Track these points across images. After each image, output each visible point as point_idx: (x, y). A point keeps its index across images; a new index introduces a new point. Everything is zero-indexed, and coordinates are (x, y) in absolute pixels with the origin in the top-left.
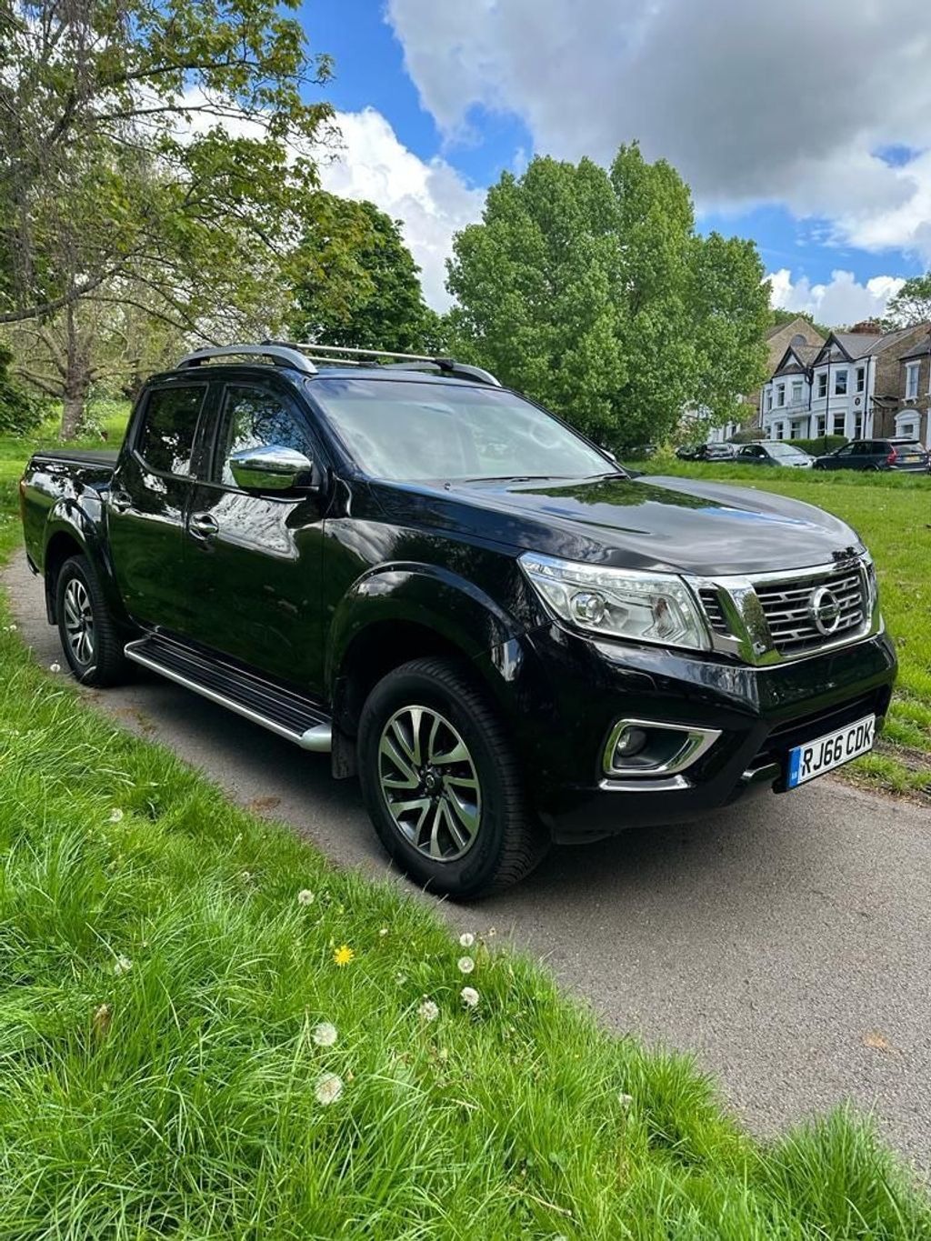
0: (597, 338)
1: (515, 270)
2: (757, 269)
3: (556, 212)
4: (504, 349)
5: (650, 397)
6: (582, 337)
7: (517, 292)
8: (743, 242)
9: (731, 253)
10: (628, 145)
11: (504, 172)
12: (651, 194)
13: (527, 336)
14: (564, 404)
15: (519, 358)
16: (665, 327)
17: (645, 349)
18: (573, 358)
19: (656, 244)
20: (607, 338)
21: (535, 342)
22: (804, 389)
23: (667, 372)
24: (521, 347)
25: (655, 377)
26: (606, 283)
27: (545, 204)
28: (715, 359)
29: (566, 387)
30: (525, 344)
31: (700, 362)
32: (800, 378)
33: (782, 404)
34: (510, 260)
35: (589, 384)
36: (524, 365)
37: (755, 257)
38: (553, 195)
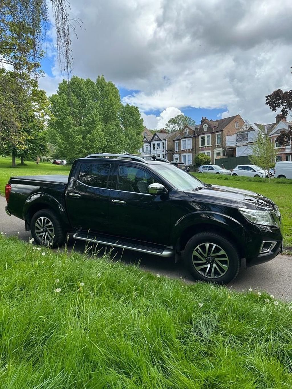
0: (97, 131)
1: (69, 110)
2: (139, 115)
3: (81, 93)
4: (67, 133)
5: (113, 149)
6: (92, 131)
7: (71, 116)
8: (135, 107)
9: (133, 110)
10: (101, 76)
11: (64, 79)
12: (109, 91)
13: (75, 129)
14: (88, 150)
15: (72, 136)
16: (116, 130)
17: (110, 135)
18: (90, 136)
19: (112, 106)
20: (100, 132)
21: (77, 131)
22: (149, 148)
23: (117, 143)
24: (73, 133)
25: (114, 144)
26: (98, 116)
27: (78, 91)
28: (130, 139)
29: (88, 145)
30: (74, 132)
31: (126, 140)
32: (148, 144)
33: (143, 151)
34: (68, 106)
35: (96, 145)
36: (74, 138)
37: (138, 111)
38: (80, 88)
